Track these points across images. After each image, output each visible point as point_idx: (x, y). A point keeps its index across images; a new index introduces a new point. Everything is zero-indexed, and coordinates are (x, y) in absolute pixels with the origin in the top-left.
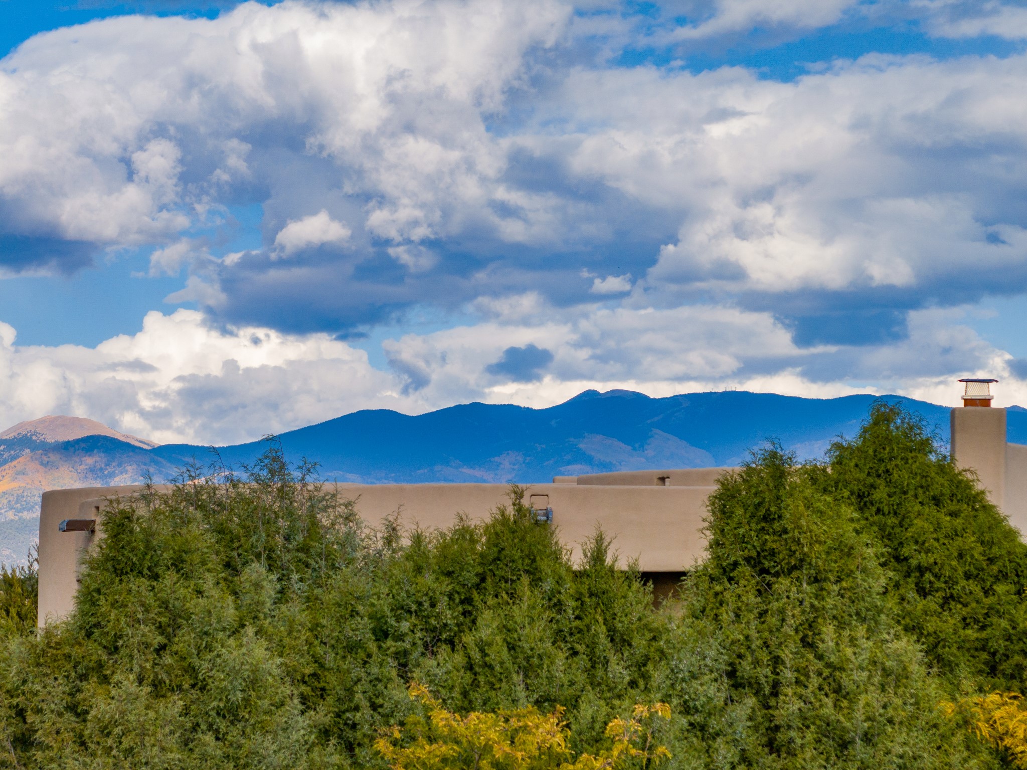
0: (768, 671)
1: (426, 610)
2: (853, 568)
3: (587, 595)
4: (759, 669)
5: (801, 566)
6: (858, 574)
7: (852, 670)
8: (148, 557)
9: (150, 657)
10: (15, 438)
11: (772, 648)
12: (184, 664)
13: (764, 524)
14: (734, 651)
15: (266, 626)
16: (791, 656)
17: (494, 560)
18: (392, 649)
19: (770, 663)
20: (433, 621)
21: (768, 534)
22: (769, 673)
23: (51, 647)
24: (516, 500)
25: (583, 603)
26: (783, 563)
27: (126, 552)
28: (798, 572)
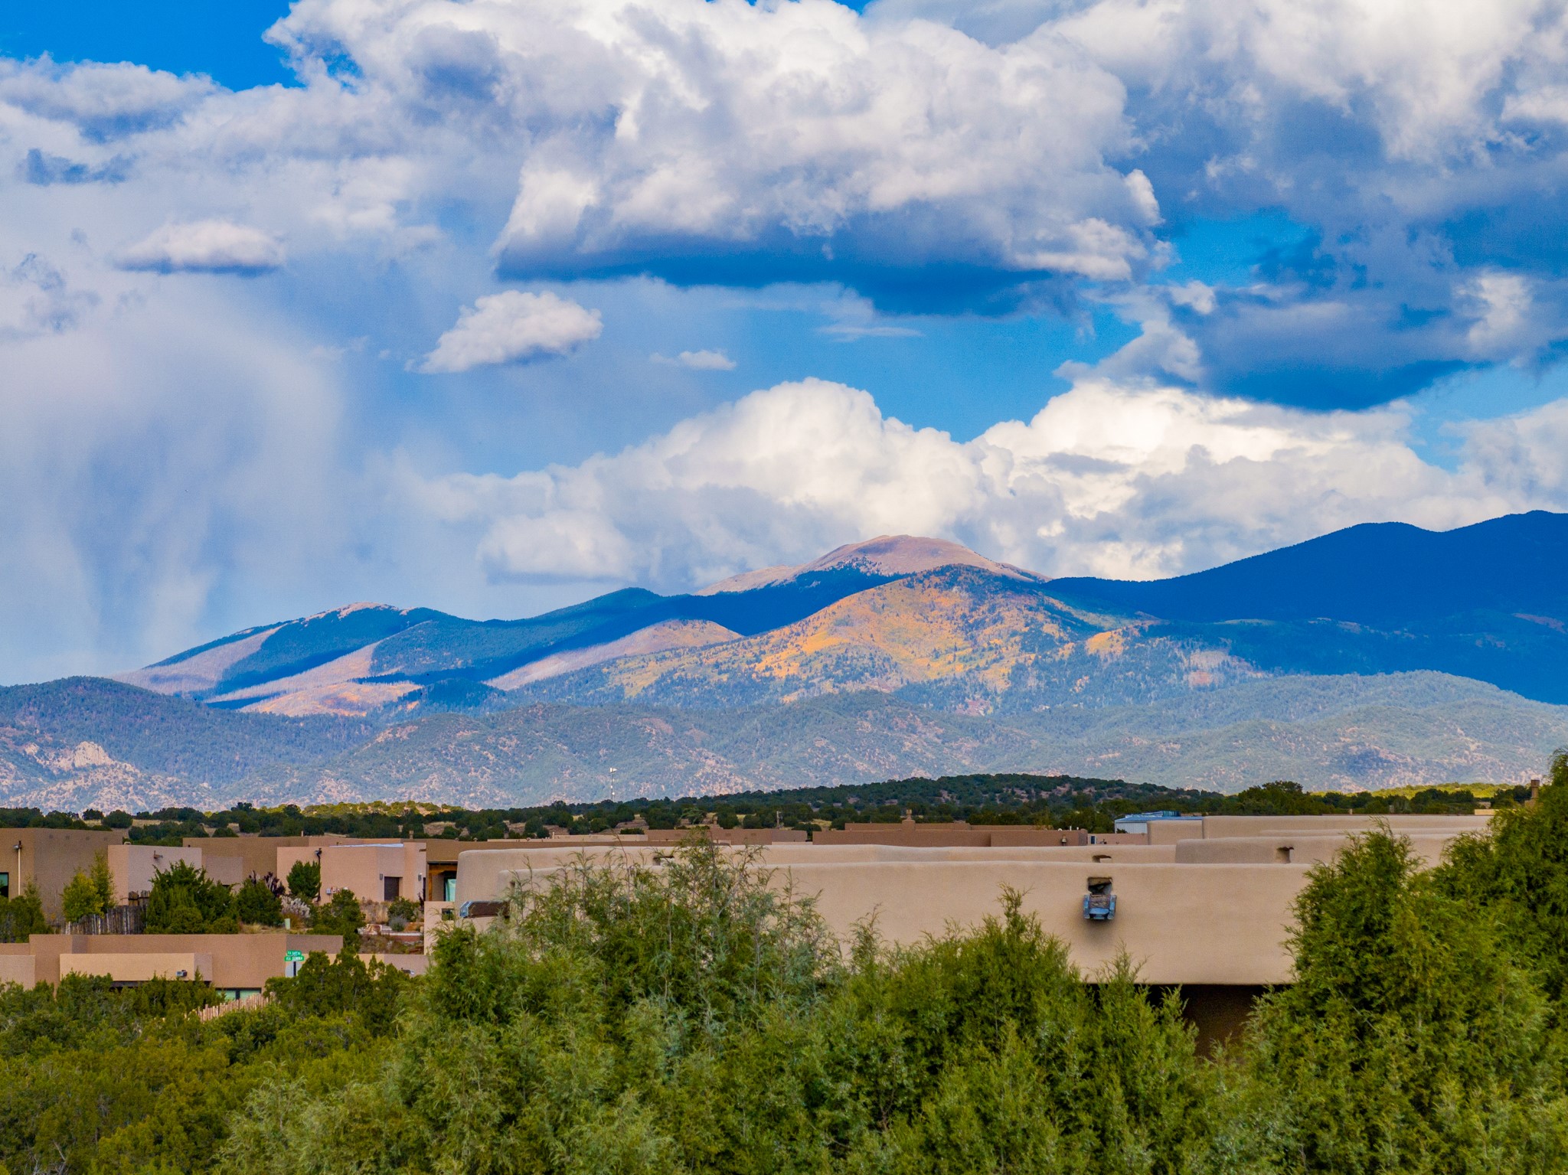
0: (1362, 1146)
1: (874, 1066)
2: (1493, 998)
3: (1102, 1043)
4: (1349, 1145)
5: (1415, 998)
6: (1500, 1009)
7: (1481, 1145)
8: (495, 993)
9: (488, 1135)
10: (834, 569)
11: (1370, 1114)
12: (535, 1145)
13: (1366, 938)
14: (1315, 1119)
15: (656, 1087)
16: (1393, 1125)
17: (976, 994)
18: (826, 1121)
19: (1365, 1135)
20: (884, 1082)
21: (1371, 952)
22: (1364, 1150)
23: (355, 1120)
24: (1010, 909)
25: (1095, 1055)
26: (1388, 994)
27: (462, 987)
28: (1410, 1006)
